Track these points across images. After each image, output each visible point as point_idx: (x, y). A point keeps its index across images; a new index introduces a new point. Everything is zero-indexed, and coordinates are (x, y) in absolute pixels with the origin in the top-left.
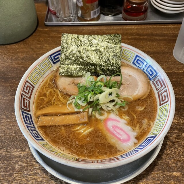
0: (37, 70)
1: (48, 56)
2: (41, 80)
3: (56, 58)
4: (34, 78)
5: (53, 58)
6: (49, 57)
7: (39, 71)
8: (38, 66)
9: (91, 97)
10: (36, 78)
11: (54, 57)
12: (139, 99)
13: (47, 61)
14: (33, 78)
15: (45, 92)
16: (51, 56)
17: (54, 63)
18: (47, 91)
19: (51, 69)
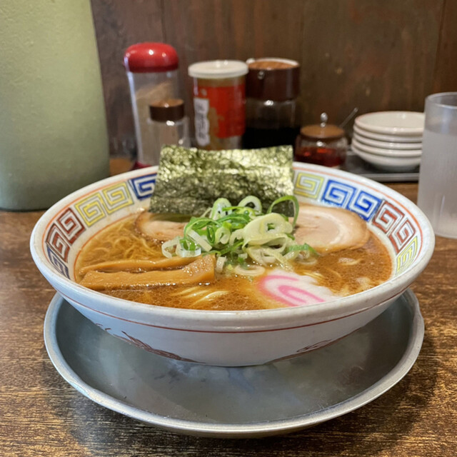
0: (97, 199)
1: (128, 181)
2: (103, 223)
3: (144, 187)
4: (90, 211)
5: (137, 186)
6: (130, 182)
7: (102, 202)
8: (100, 191)
9: (225, 236)
10: (92, 214)
11: (141, 184)
12: (344, 250)
13: (123, 188)
14: (85, 209)
15: (109, 241)
16: (133, 180)
17: (140, 198)
18: (114, 239)
19: (131, 208)
